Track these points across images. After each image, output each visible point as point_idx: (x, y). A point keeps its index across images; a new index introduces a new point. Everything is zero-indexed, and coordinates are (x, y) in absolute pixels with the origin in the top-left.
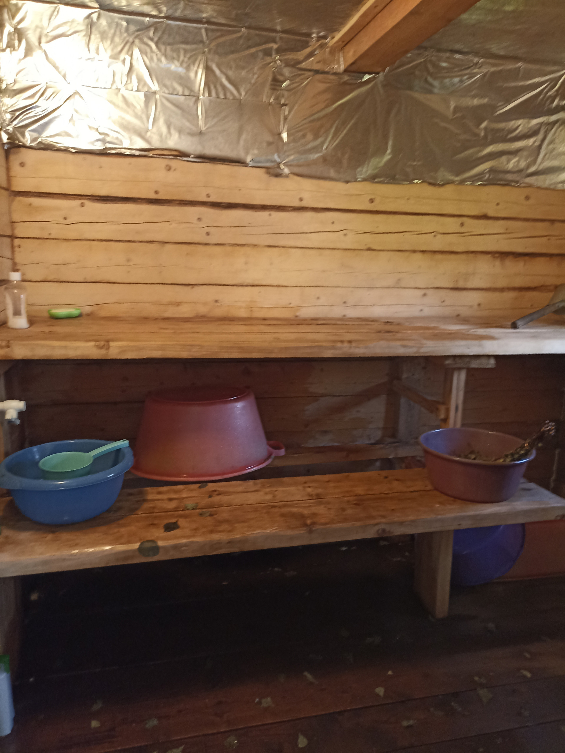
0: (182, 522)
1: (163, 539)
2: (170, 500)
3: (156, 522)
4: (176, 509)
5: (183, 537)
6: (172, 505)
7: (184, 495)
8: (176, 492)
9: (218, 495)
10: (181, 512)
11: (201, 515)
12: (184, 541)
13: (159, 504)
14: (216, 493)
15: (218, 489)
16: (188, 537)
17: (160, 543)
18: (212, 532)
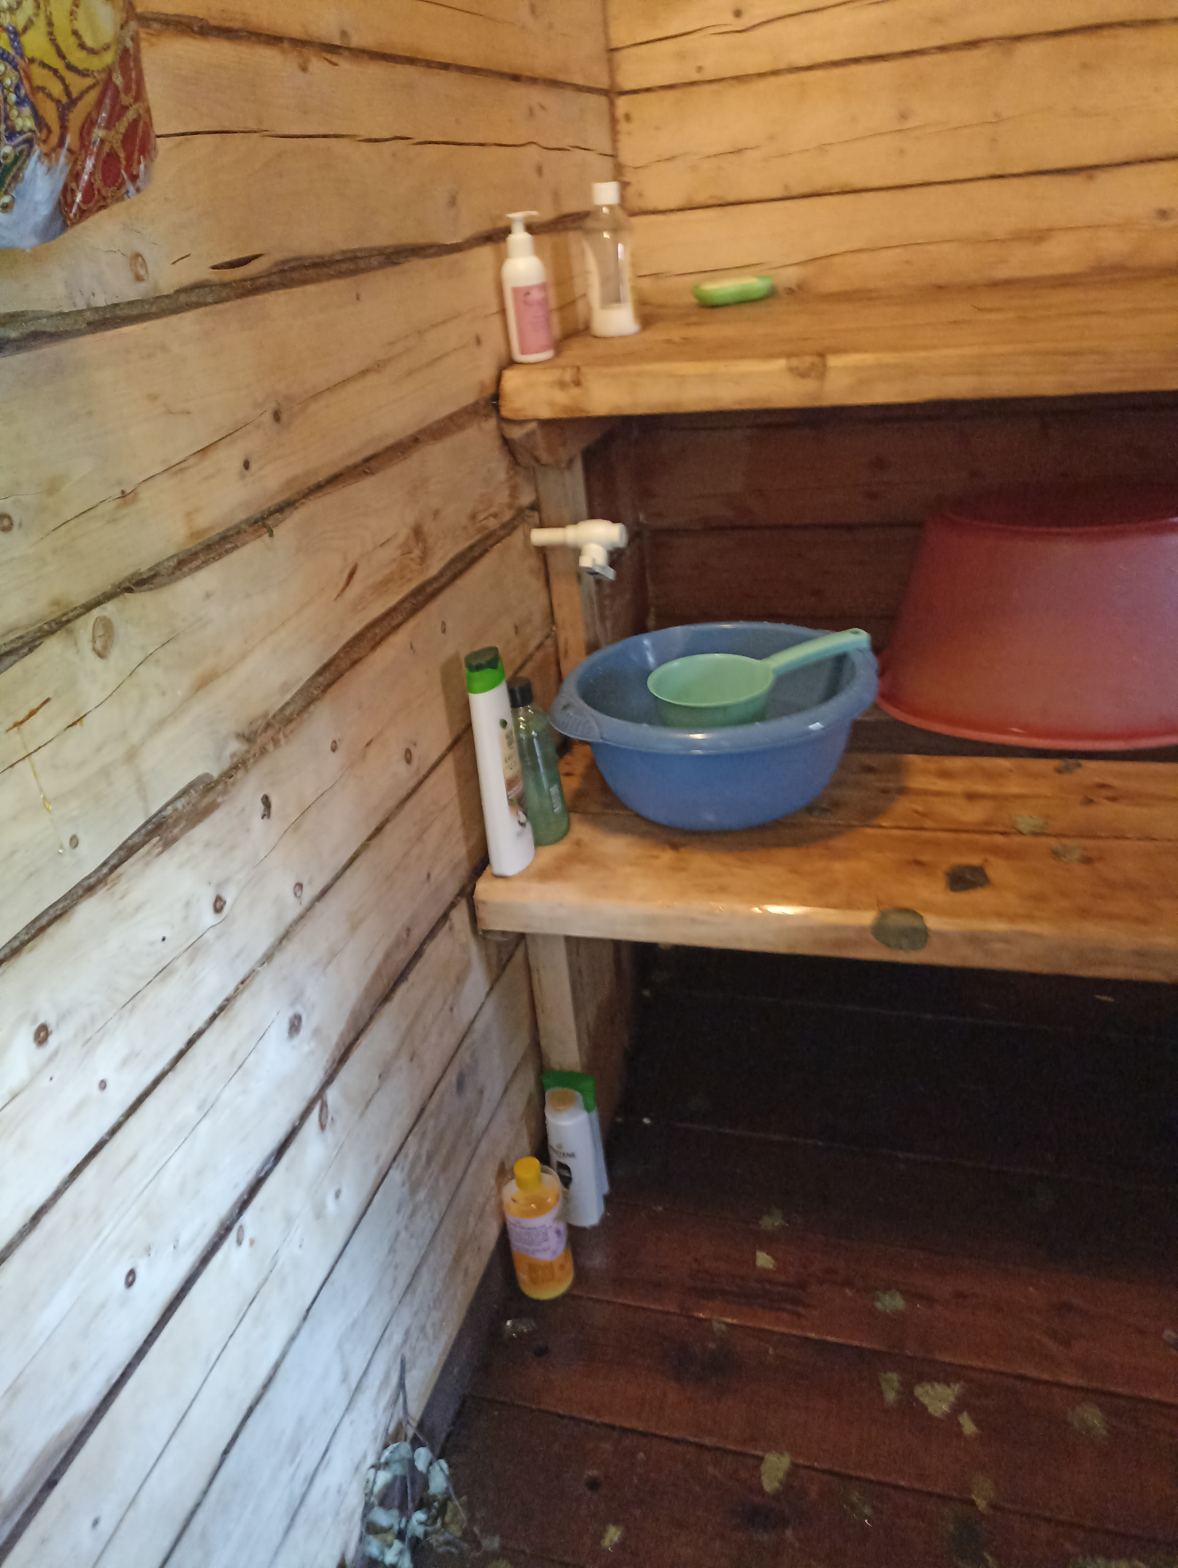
0: (997, 870)
1: (940, 911)
2: (972, 797)
3: (925, 858)
4: (983, 829)
5: (1000, 915)
6: (974, 814)
7: (1012, 788)
8: (990, 776)
9: (1113, 799)
10: (1000, 839)
11: (1055, 854)
12: (999, 926)
13: (941, 806)
14: (1110, 793)
15: (1116, 782)
16: (1011, 918)
17: (932, 922)
18: (1084, 913)
